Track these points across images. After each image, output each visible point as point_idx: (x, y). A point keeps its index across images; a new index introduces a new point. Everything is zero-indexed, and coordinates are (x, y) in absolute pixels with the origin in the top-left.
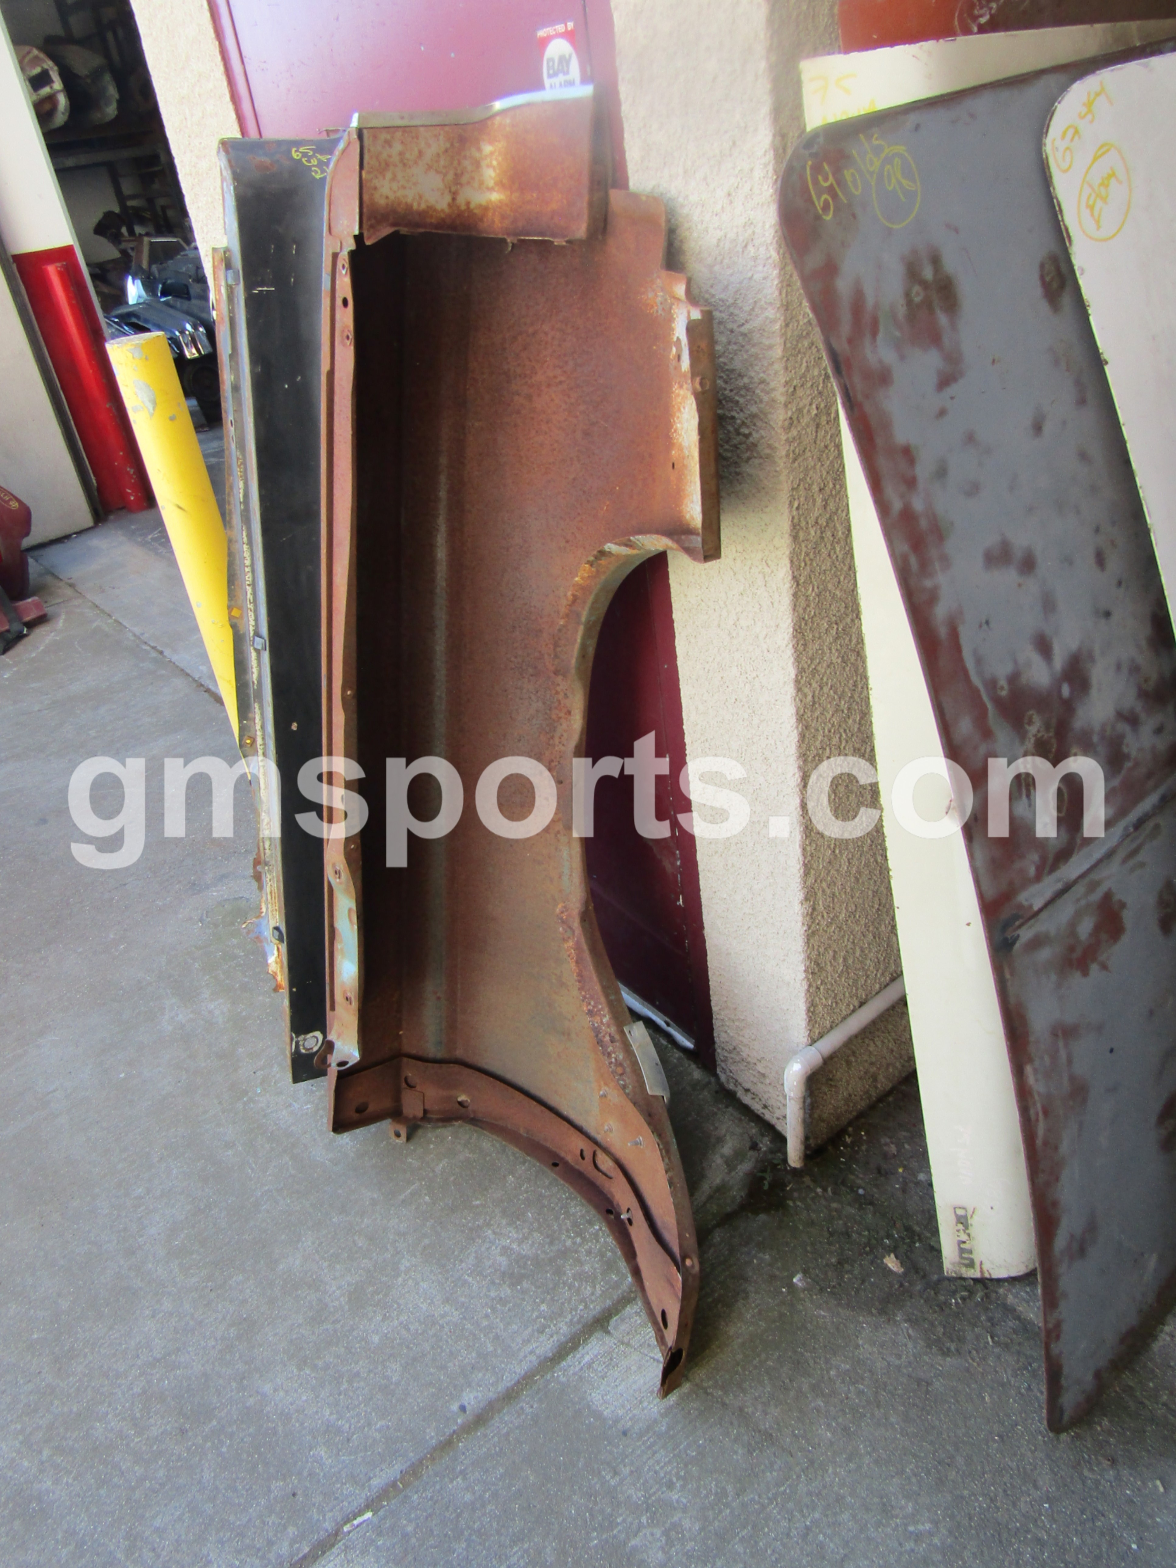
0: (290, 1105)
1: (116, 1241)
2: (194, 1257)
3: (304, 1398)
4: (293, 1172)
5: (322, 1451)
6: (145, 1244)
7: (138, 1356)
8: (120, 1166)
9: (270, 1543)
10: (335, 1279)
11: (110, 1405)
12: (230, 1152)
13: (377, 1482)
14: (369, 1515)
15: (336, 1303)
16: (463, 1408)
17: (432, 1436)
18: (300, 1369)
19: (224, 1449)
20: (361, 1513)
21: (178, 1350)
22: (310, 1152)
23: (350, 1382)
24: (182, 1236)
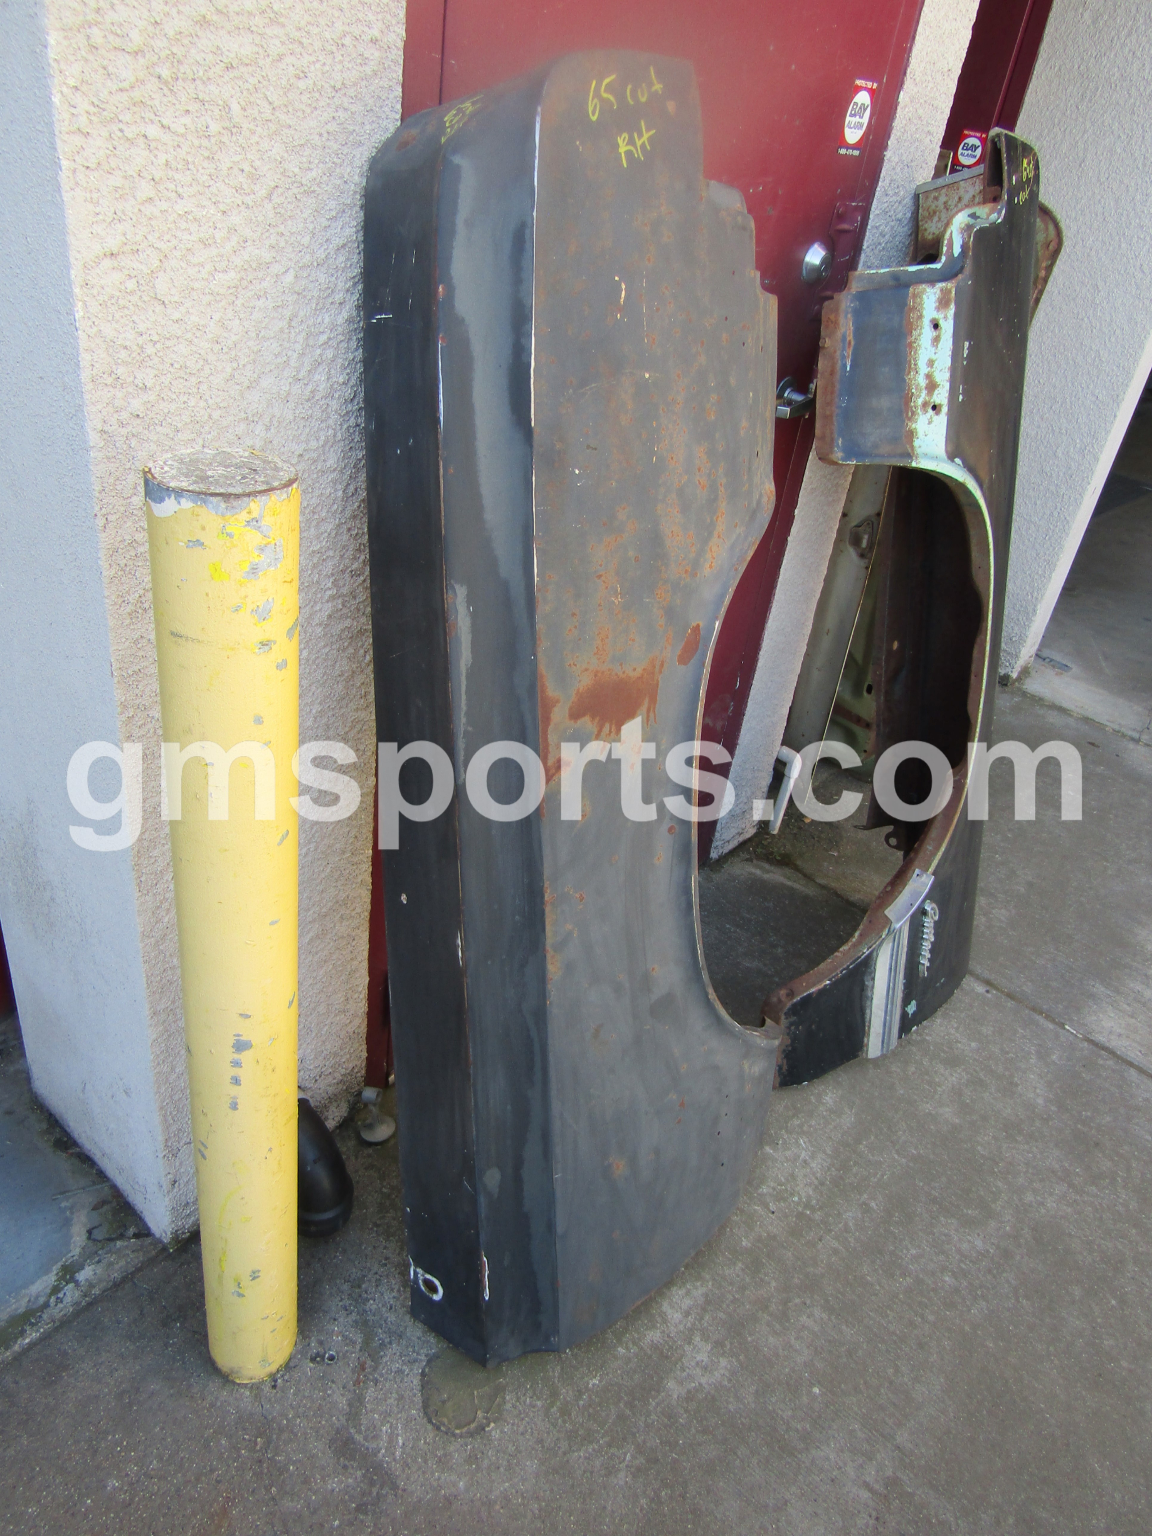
0: (805, 1161)
1: (1004, 1275)
2: (982, 1193)
3: (1032, 1076)
4: (872, 1138)
5: (1054, 1057)
6: (993, 1244)
7: (1075, 1201)
8: (931, 1318)
9: (1114, 1071)
10: (946, 1079)
11: (1115, 1205)
12: (873, 1204)
13: (1051, 1026)
14: (1067, 1027)
15: (964, 1074)
16: (987, 991)
17: (1010, 1004)
18: (1017, 1085)
19: (1089, 1114)
20: (1068, 1030)
21: (1053, 1172)
22: (848, 1128)
23: (1008, 1053)
24: (970, 1212)
